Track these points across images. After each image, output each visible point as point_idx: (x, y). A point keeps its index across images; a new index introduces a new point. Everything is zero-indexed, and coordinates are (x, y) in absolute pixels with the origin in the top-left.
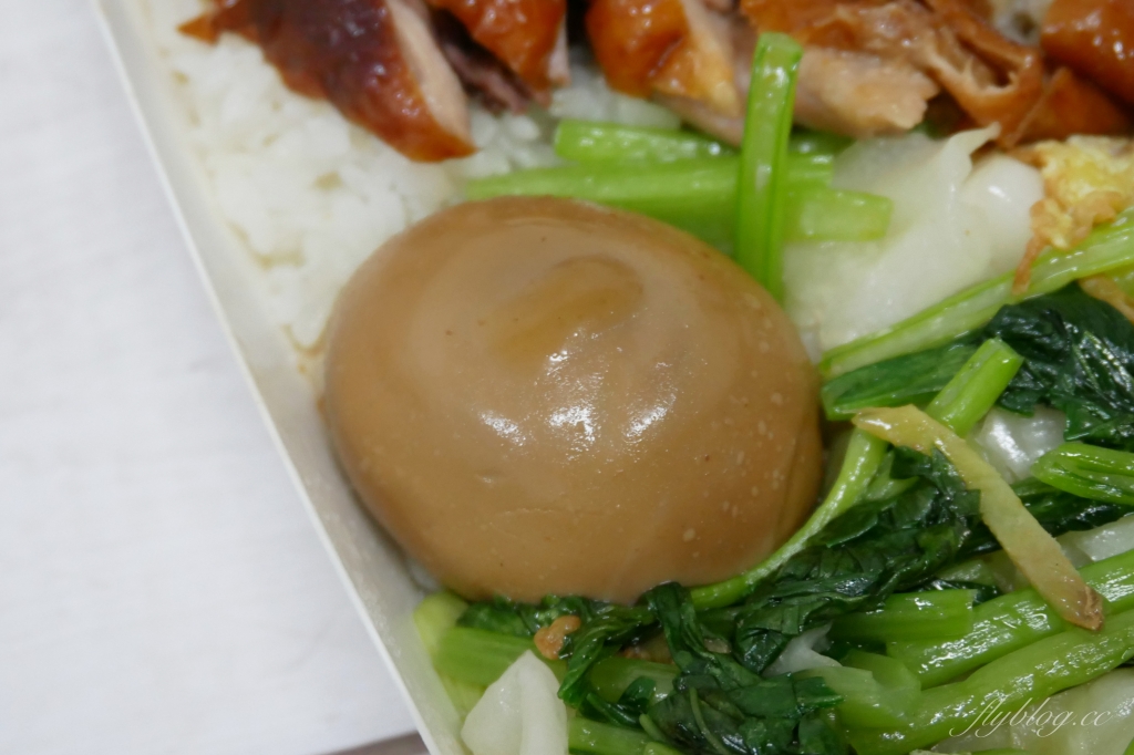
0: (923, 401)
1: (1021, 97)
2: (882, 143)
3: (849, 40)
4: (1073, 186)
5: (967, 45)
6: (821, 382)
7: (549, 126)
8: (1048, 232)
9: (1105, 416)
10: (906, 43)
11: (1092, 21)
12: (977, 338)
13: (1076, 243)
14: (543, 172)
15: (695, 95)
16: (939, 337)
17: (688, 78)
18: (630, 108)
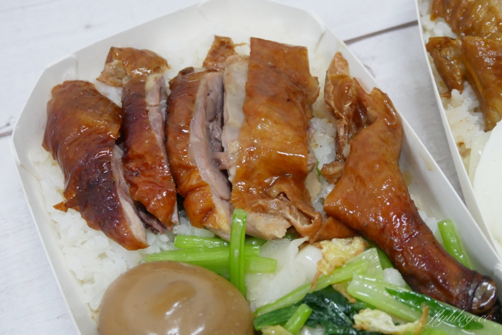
0: (283, 324)
1: (315, 227)
2: (275, 241)
3: (264, 210)
4: (330, 256)
5: (300, 211)
6: (255, 318)
7: (172, 237)
8: (321, 270)
9: (337, 327)
10: (281, 211)
11: (339, 202)
12: (298, 304)
13: (330, 274)
14: (171, 252)
15: (217, 228)
16: (290, 303)
17: (214, 223)
18: (198, 231)
